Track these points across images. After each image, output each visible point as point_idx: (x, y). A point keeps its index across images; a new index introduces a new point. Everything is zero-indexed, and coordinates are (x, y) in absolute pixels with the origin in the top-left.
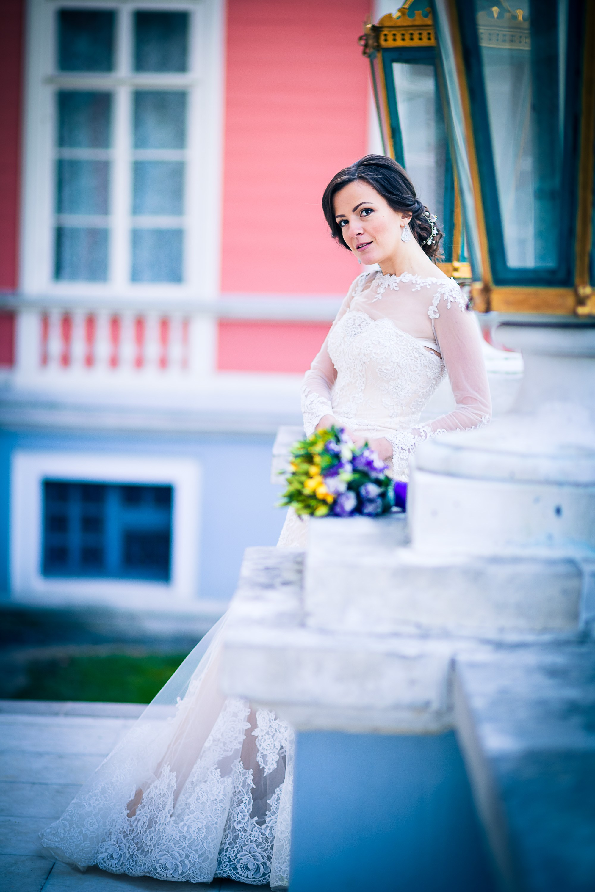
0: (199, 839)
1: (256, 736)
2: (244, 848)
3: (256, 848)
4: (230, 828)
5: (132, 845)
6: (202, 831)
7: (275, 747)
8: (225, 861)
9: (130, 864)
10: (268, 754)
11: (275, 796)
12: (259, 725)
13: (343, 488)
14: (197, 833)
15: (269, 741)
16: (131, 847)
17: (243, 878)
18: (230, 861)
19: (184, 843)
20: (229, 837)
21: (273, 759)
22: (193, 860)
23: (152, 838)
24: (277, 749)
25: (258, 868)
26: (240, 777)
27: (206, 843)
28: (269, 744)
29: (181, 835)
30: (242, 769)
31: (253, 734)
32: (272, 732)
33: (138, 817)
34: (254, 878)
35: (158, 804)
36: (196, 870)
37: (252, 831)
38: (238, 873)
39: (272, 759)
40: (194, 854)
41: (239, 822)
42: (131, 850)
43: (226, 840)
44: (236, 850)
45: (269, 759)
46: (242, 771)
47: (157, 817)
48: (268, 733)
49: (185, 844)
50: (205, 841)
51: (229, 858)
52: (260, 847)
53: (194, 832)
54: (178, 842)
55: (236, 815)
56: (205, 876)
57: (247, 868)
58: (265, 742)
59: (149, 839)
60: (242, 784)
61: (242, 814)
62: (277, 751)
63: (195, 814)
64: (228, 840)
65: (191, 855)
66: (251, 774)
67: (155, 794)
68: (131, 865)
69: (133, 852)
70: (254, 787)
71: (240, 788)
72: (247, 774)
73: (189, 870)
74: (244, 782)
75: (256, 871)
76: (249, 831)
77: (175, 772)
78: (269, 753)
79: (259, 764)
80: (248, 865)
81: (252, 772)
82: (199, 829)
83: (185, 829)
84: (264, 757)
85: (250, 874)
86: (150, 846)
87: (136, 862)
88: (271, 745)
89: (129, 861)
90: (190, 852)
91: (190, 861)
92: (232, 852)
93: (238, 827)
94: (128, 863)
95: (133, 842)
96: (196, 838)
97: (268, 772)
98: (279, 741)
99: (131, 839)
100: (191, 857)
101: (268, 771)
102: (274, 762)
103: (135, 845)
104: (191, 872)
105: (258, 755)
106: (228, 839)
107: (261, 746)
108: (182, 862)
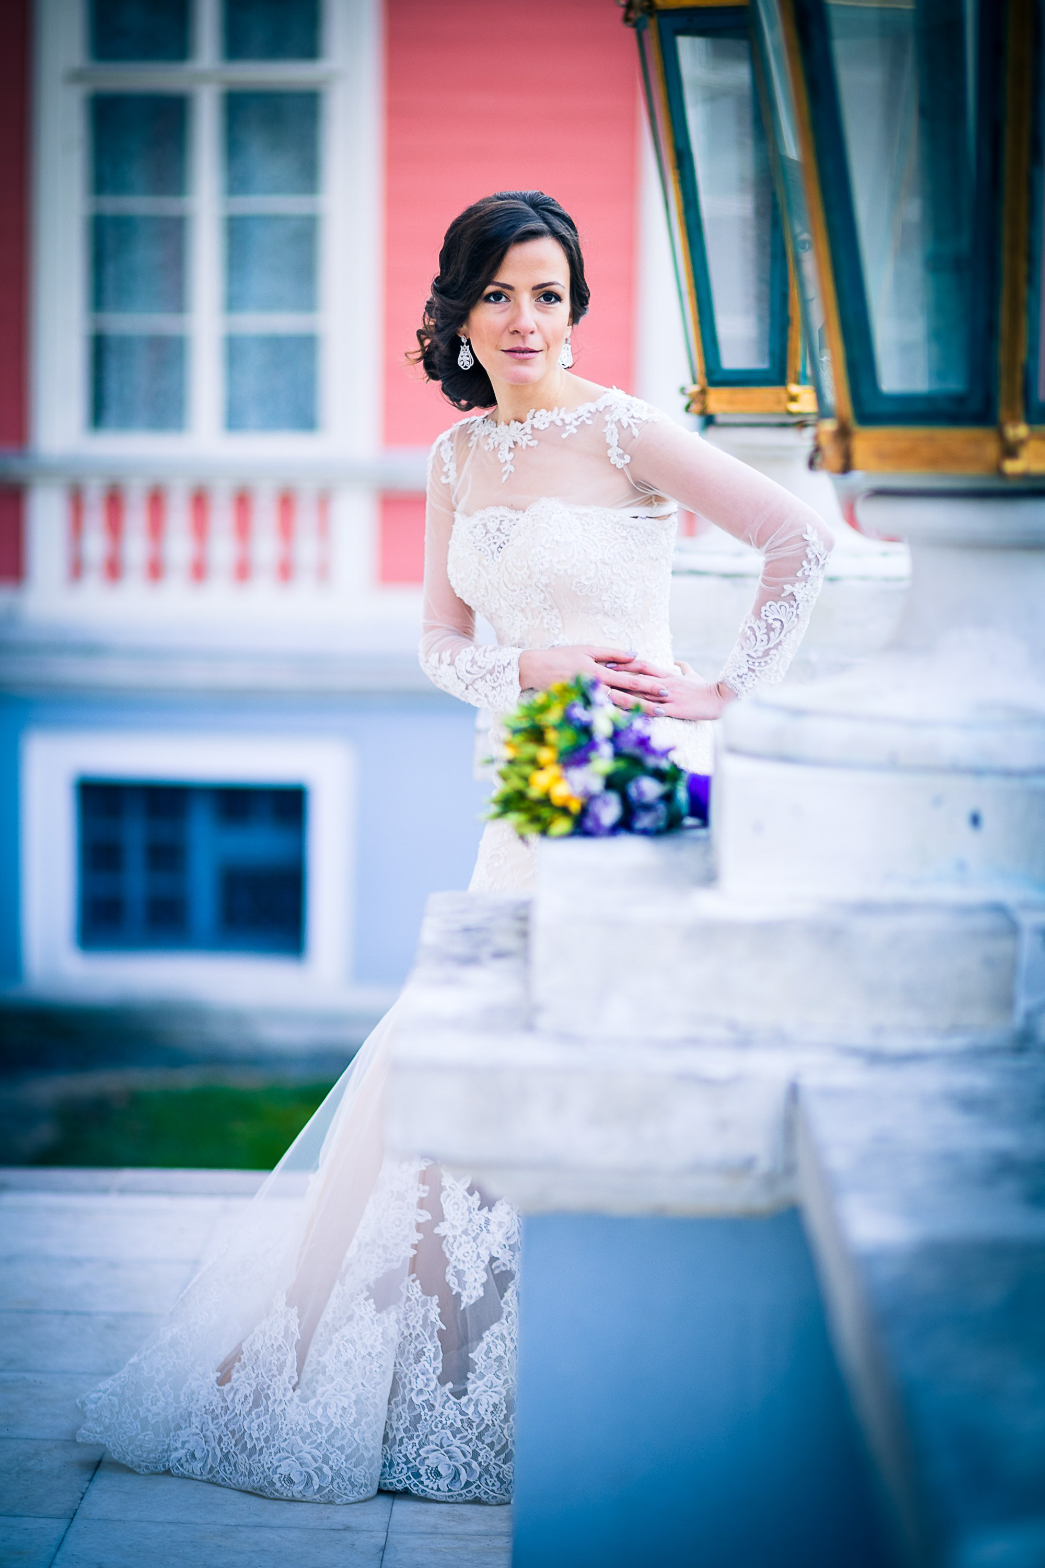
0: (345, 1426)
1: (443, 1235)
2: (431, 1438)
3: (451, 1438)
4: (404, 1401)
5: (225, 1436)
6: (350, 1412)
7: (479, 1257)
8: (400, 1461)
9: (225, 1471)
10: (466, 1269)
11: (483, 1346)
12: (447, 1216)
13: (597, 785)
14: (341, 1416)
15: (469, 1246)
16: (225, 1439)
17: (432, 1492)
18: (408, 1462)
19: (319, 1436)
20: (403, 1418)
21: (476, 1279)
22: (337, 1465)
23: (261, 1425)
24: (483, 1261)
25: (457, 1474)
26: (417, 1308)
27: (357, 1432)
28: (468, 1253)
29: (313, 1422)
30: (420, 1293)
31: (436, 1231)
32: (474, 1231)
33: (235, 1385)
34: (450, 1490)
35: (270, 1363)
36: (343, 1482)
37: (443, 1407)
38: (422, 1483)
39: (474, 1279)
40: (338, 1454)
41: (420, 1392)
42: (224, 1444)
43: (400, 1423)
44: (416, 1441)
45: (469, 1278)
46: (420, 1297)
47: (269, 1388)
48: (465, 1232)
49: (322, 1437)
50: (356, 1430)
51: (405, 1456)
52: (458, 1436)
53: (335, 1416)
54: (308, 1436)
55: (413, 1380)
56: (361, 1491)
57: (438, 1474)
58: (461, 1248)
59: (257, 1427)
60: (421, 1322)
61: (424, 1378)
62: (483, 1266)
63: (336, 1382)
64: (402, 1424)
65: (332, 1457)
66: (436, 1303)
67: (262, 1346)
68: (228, 1472)
69: (229, 1448)
70: (444, 1328)
71: (419, 1329)
72: (429, 1303)
73: (332, 1482)
74: (425, 1318)
75: (454, 1478)
76: (438, 1409)
77: (296, 1307)
78: (469, 1269)
79: (450, 1287)
80: (439, 1469)
81: (438, 1301)
82: (344, 1408)
83: (320, 1410)
84: (459, 1274)
85: (443, 1483)
86: (258, 1439)
87: (235, 1466)
88: (471, 1254)
89: (222, 1465)
90: (330, 1451)
91: (331, 1468)
92: (410, 1446)
93: (418, 1400)
94: (222, 1468)
95: (227, 1430)
96: (339, 1426)
97: (467, 1303)
98: (487, 1248)
99: (223, 1424)
100: (333, 1459)
101: (468, 1301)
102: (478, 1285)
103: (230, 1436)
104: (335, 1485)
105: (447, 1270)
106: (402, 1421)
107: (454, 1256)
108: (319, 1470)
